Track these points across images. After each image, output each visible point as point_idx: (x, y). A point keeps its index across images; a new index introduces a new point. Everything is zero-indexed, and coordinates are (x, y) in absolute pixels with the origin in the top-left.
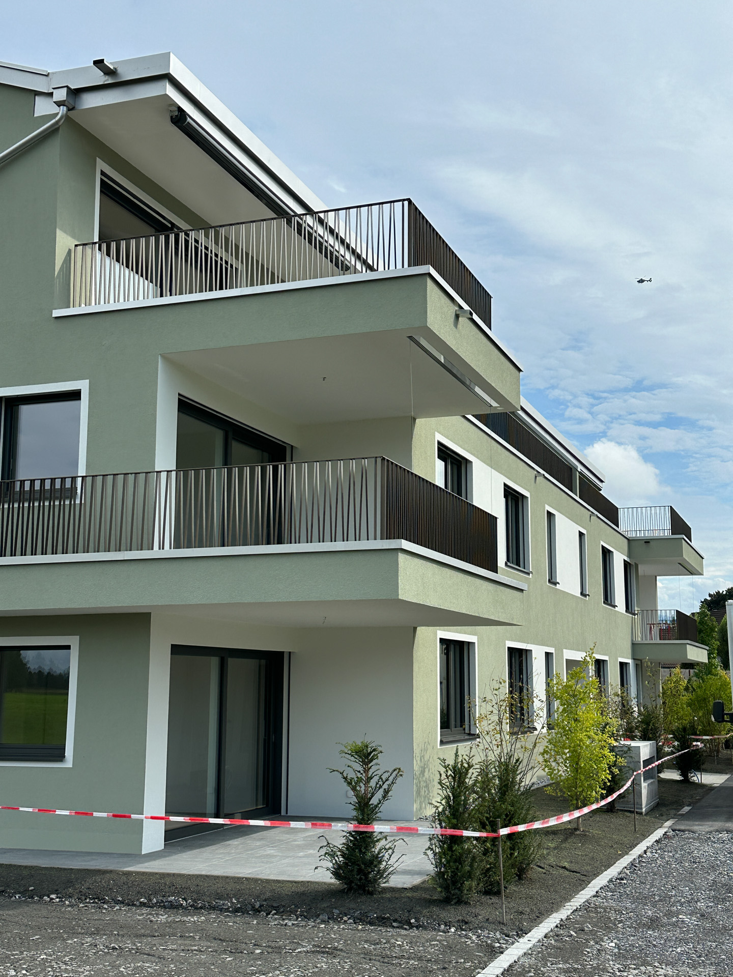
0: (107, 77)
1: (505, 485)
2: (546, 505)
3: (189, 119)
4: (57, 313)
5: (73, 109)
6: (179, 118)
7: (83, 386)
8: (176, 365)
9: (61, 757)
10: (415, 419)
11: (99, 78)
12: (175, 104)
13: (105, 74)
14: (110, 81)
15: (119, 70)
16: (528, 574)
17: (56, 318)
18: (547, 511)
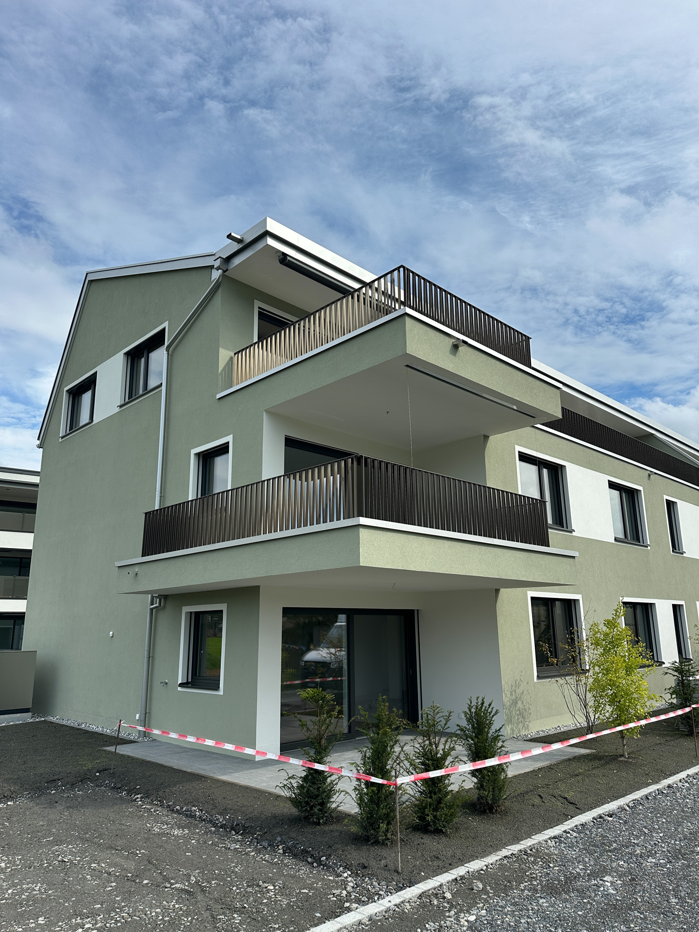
0: (239, 244)
1: (609, 481)
2: (664, 495)
3: (288, 258)
4: (218, 396)
5: (227, 270)
6: (284, 259)
7: (229, 439)
8: (275, 414)
9: (217, 688)
10: (486, 437)
11: (236, 247)
12: (279, 251)
13: (238, 243)
14: (240, 246)
15: (245, 238)
16: (647, 547)
17: (219, 399)
18: (666, 500)
